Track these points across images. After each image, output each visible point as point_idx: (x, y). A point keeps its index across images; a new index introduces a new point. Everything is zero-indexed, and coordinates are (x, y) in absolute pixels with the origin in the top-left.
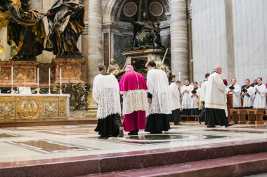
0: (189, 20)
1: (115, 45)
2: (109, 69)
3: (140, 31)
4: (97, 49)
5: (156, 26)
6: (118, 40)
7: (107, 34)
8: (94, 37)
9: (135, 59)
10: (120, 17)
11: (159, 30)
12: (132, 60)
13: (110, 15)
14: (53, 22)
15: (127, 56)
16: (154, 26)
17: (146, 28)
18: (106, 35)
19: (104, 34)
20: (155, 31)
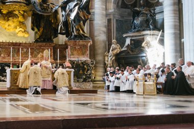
0: (180, 5)
1: (116, 28)
2: (111, 48)
3: (138, 16)
4: (101, 32)
5: (153, 11)
6: (119, 24)
7: (111, 19)
8: (99, 22)
9: (133, 40)
10: (122, 5)
11: (155, 14)
12: (131, 40)
13: (112, 4)
14: (65, 11)
15: (126, 37)
16: (150, 12)
17: (143, 13)
18: (109, 21)
19: (108, 19)
20: (151, 15)
